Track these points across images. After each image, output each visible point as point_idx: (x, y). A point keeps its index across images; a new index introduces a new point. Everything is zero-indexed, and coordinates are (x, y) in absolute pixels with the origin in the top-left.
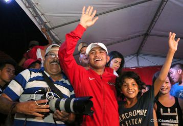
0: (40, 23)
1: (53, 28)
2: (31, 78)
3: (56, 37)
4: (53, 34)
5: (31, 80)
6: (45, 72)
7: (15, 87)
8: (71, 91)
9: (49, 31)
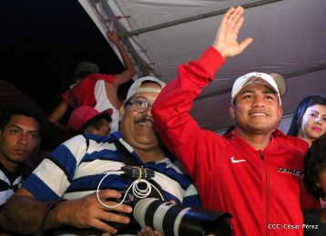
0: (106, 18)
1: (137, 33)
2: (87, 154)
3: (142, 55)
4: (136, 47)
5: (88, 158)
6: (121, 140)
7: (50, 175)
8: (185, 188)
9: (126, 39)
